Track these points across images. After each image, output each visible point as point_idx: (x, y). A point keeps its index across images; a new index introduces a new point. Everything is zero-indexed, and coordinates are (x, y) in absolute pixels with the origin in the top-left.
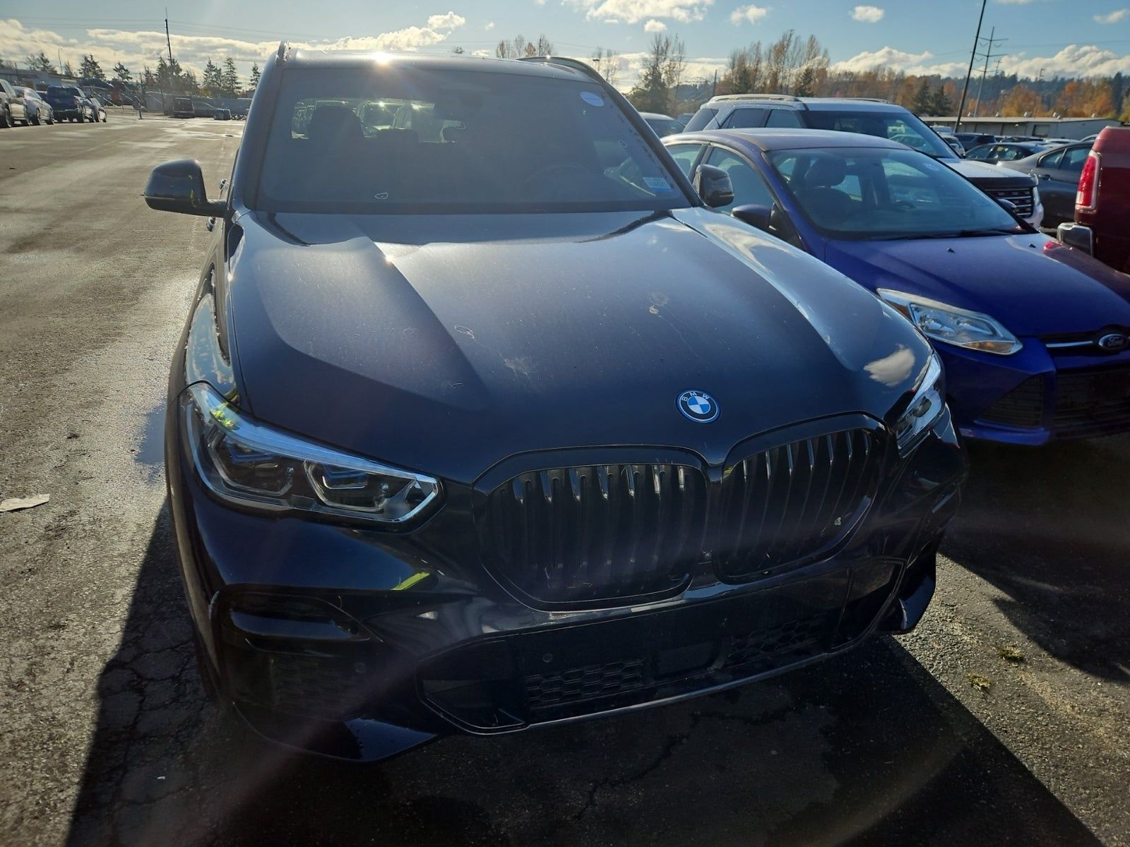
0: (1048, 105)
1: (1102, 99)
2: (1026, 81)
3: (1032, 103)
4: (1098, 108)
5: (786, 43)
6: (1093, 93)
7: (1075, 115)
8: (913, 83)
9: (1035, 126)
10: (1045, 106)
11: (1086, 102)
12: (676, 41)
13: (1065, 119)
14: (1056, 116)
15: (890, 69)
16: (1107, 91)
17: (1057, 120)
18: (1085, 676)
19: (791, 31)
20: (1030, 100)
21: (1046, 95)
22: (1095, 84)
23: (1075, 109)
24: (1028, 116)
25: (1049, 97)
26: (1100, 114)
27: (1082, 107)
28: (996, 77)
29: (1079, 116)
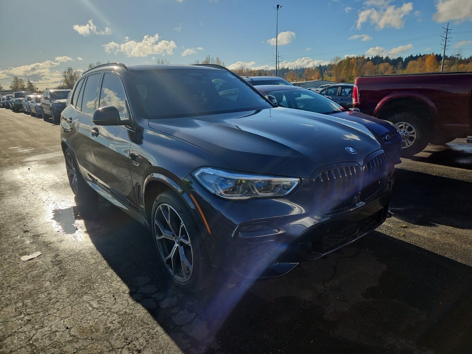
0: (301, 77)
1: (317, 74)
2: (292, 70)
3: (295, 77)
4: (316, 77)
5: (208, 60)
6: (314, 72)
7: (310, 80)
8: (255, 73)
9: (299, 84)
10: (300, 78)
11: (313, 75)
12: (166, 61)
13: (308, 82)
14: (305, 81)
15: (247, 68)
16: (318, 71)
17: (305, 82)
18: (425, 227)
19: (209, 56)
20: (295, 76)
21: (299, 74)
22: (313, 69)
23: (309, 78)
24: (296, 81)
25: (300, 74)
26: (318, 79)
27: (312, 77)
28: (282, 69)
29: (311, 80)
